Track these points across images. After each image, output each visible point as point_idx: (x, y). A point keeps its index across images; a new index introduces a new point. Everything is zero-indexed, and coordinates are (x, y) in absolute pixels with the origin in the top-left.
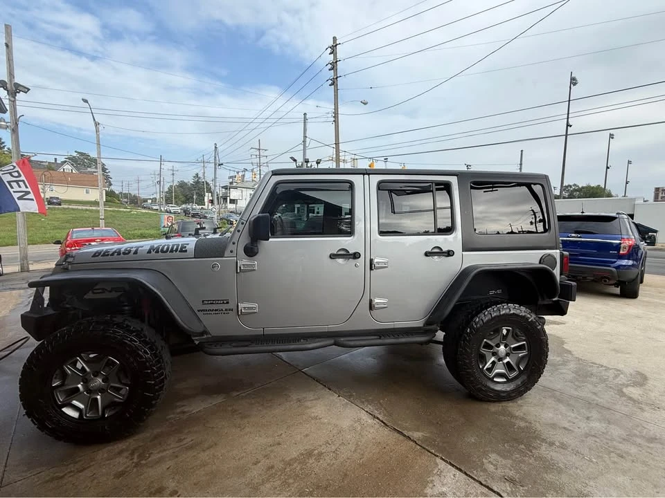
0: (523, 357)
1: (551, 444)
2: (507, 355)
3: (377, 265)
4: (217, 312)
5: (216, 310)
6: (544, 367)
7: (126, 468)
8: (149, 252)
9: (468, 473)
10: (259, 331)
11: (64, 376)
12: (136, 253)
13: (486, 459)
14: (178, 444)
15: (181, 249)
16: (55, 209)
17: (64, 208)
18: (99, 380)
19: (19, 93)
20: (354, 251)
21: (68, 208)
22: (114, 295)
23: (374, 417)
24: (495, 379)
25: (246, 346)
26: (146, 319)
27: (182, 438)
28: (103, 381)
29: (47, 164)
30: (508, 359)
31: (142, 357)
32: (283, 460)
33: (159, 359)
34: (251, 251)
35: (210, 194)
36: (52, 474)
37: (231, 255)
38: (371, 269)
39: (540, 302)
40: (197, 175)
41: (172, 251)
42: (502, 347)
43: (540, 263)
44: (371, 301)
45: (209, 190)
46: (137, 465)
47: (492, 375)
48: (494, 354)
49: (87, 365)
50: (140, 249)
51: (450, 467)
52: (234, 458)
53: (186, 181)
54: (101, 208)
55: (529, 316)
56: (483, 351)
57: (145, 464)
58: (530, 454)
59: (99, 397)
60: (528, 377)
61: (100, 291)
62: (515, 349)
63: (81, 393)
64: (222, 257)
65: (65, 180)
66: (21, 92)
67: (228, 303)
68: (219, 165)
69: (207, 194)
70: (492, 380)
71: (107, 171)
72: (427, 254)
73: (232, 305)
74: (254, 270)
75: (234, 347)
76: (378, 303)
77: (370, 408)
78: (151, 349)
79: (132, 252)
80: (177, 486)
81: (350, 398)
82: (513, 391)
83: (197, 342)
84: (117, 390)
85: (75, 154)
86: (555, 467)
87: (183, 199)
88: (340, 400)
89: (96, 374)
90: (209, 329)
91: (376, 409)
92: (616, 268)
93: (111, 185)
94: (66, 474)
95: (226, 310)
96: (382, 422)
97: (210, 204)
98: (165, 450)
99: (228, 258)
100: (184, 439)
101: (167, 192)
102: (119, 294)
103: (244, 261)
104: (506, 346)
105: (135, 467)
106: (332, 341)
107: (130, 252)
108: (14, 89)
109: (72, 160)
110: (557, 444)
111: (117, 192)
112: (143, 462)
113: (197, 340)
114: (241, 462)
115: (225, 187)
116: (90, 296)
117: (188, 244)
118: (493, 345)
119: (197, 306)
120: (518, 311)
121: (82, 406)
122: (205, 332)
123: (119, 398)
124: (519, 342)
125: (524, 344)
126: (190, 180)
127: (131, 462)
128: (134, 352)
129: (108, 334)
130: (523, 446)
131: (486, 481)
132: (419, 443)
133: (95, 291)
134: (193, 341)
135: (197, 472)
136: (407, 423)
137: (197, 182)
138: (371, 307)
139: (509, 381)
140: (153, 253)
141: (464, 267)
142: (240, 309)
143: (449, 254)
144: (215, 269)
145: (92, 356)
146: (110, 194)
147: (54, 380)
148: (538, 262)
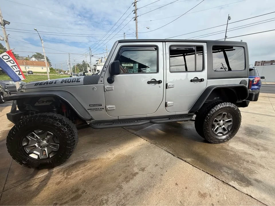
0: (230, 125)
1: (248, 162)
2: (224, 124)
3: (169, 86)
4: (96, 110)
5: (96, 109)
6: (239, 129)
7: (61, 180)
8: (62, 82)
9: (216, 177)
10: (116, 118)
11: (28, 141)
12: (55, 83)
13: (222, 170)
14: (84, 168)
15: (77, 80)
16: (31, 75)
17: (34, 75)
18: (45, 142)
19: (5, 24)
20: (158, 80)
21: (36, 75)
22: (48, 104)
23: (168, 152)
24: (218, 135)
25: (111, 124)
26: (65, 114)
27: (86, 165)
28: (47, 142)
29: (25, 58)
30: (223, 126)
31: (63, 131)
32: (132, 174)
33: (72, 132)
34: (110, 81)
35: (89, 68)
36: (27, 184)
37: (101, 83)
38: (166, 88)
39: (238, 102)
40: (84, 61)
41: (73, 82)
42: (222, 121)
43: (240, 84)
44: (166, 103)
45: (89, 67)
46: (66, 178)
47: (217, 133)
48: (218, 124)
49: (38, 136)
50: (57, 81)
51: (207, 174)
52: (110, 173)
53: (80, 63)
54: (48, 74)
55: (235, 107)
56: (214, 123)
57: (70, 178)
58: (240, 167)
59: (46, 149)
60: (232, 133)
61: (42, 102)
62: (227, 122)
63: (37, 148)
64: (97, 84)
65: (33, 64)
66: (7, 24)
67: (101, 105)
68: (92, 56)
69: (88, 68)
70: (217, 135)
71: (49, 60)
72: (191, 81)
73: (103, 106)
74: (113, 90)
75: (106, 125)
76: (169, 104)
77: (165, 148)
78: (67, 127)
79: (53, 83)
80: (85, 188)
81: (156, 144)
82: (225, 139)
83: (88, 124)
84: (54, 146)
85: (36, 54)
86: (254, 173)
87: (79, 70)
88: (152, 145)
89: (43, 139)
90: (94, 117)
91: (168, 149)
92: (252, 89)
93: (51, 66)
94: (33, 184)
95: (101, 109)
96: (172, 154)
97: (90, 72)
98: (78, 171)
99: (100, 85)
100: (87, 165)
101: (73, 68)
102: (51, 103)
103: (108, 86)
104: (223, 121)
105: (65, 179)
106: (149, 121)
107: (52, 82)
108: (3, 23)
109: (35, 56)
110: (250, 162)
111: (54, 68)
112: (69, 177)
113: (88, 122)
114: (113, 175)
115: (95, 65)
116: (37, 104)
117: (80, 78)
118: (218, 120)
119: (87, 107)
120: (231, 106)
121: (39, 153)
122: (92, 119)
123: (55, 149)
124: (229, 119)
125: (231, 120)
126: (81, 63)
127: (63, 177)
128: (59, 129)
129: (46, 121)
130: (236, 163)
131: (225, 181)
132: (191, 163)
133: (39, 102)
134: (87, 123)
135: (94, 181)
136: (183, 154)
137: (84, 64)
138: (166, 105)
139: (224, 135)
140: (64, 83)
141: (208, 86)
142: (107, 108)
143: (202, 80)
144: (94, 90)
145: (40, 131)
146: (51, 69)
147: (23, 143)
148: (239, 83)
